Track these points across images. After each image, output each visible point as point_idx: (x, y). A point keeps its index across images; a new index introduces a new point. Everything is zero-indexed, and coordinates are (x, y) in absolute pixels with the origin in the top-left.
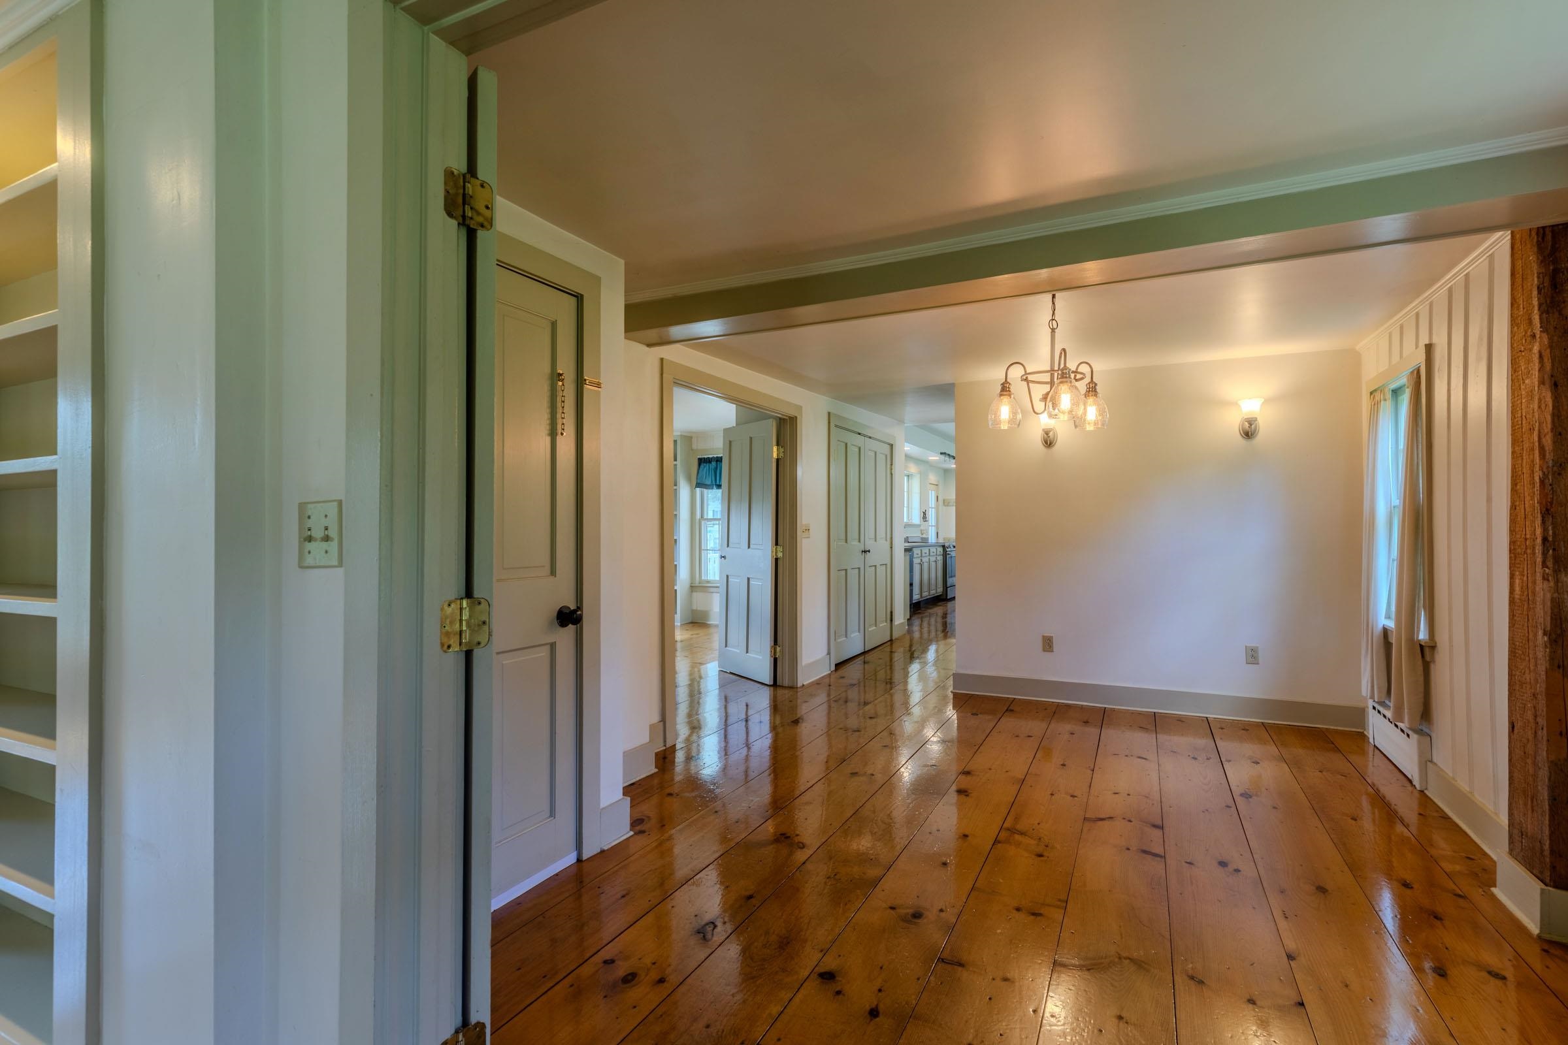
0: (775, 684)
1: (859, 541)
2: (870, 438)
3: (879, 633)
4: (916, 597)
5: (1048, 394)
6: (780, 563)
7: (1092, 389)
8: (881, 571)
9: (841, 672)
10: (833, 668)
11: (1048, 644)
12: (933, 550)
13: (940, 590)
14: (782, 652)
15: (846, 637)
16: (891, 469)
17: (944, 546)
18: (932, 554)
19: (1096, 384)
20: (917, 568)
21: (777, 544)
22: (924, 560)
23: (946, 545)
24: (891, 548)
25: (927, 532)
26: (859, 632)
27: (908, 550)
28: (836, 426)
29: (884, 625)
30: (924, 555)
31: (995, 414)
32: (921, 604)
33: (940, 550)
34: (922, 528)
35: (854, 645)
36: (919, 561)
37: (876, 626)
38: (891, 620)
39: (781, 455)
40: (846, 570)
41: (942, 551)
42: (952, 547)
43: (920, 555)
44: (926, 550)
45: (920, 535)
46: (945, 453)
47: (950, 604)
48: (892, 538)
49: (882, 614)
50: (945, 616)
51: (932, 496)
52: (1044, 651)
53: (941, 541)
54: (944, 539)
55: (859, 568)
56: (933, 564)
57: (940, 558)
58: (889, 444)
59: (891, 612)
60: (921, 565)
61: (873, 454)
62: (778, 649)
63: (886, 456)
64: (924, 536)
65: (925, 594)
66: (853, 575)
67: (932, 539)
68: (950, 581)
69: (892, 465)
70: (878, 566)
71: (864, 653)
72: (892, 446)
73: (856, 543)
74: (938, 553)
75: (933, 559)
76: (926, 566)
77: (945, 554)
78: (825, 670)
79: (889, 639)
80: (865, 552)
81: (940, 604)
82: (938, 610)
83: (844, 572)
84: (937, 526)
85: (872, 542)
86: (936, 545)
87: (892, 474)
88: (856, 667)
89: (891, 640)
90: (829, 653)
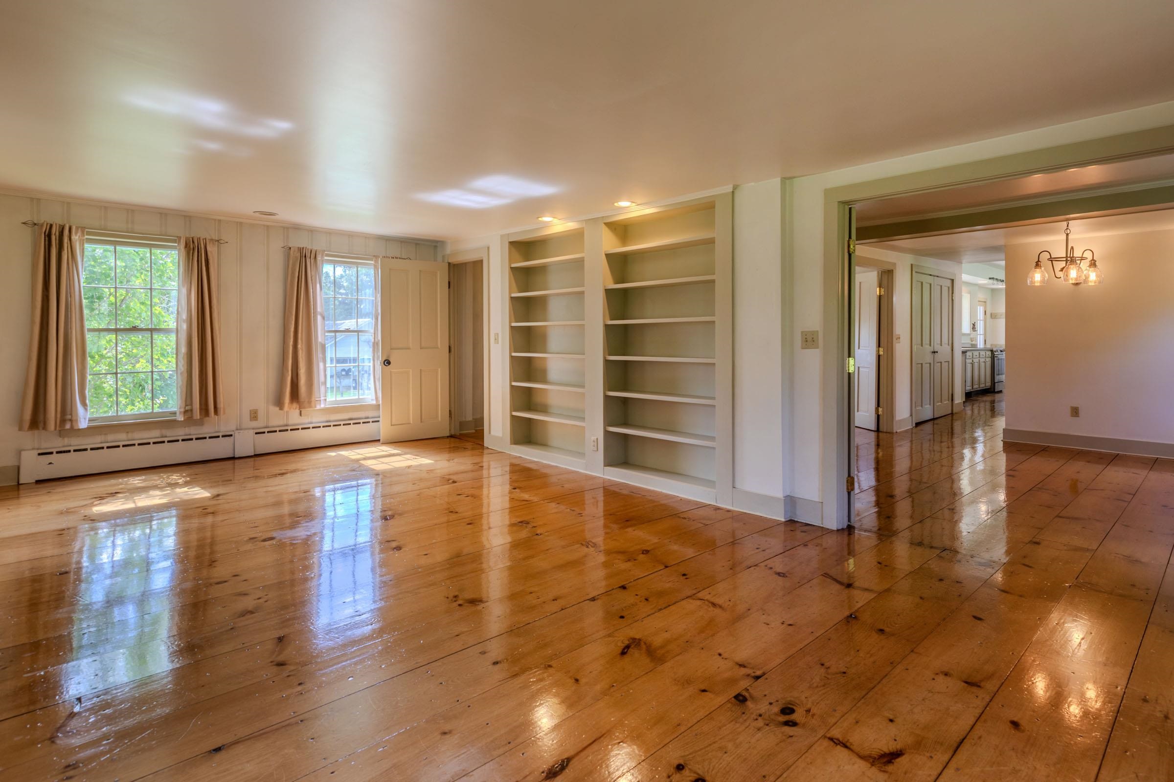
0: (878, 430)
1: (930, 345)
2: (938, 276)
3: (943, 408)
4: (969, 388)
5: (1064, 268)
6: (881, 358)
7: (1093, 264)
8: (945, 365)
9: (919, 428)
10: (914, 425)
11: (1075, 412)
12: (982, 353)
13: (989, 384)
14: (883, 411)
15: (922, 406)
16: (952, 296)
17: (992, 351)
18: (981, 356)
19: (1095, 261)
20: (969, 367)
21: (879, 346)
22: (975, 360)
23: (994, 349)
24: (952, 350)
25: (976, 340)
26: (930, 404)
27: (964, 352)
28: (916, 272)
29: (947, 402)
30: (974, 357)
31: (1032, 279)
32: (972, 394)
33: (989, 353)
34: (972, 336)
35: (927, 413)
36: (971, 361)
37: (941, 402)
38: (952, 400)
39: (882, 293)
40: (922, 364)
41: (990, 354)
42: (999, 351)
43: (971, 357)
44: (976, 353)
45: (970, 342)
46: (993, 278)
47: (997, 396)
48: (952, 344)
49: (945, 395)
50: (993, 402)
51: (980, 310)
52: (1072, 416)
53: (988, 346)
54: (991, 345)
55: (930, 363)
56: (983, 365)
57: (989, 360)
58: (950, 279)
59: (952, 395)
60: (972, 364)
61: (939, 287)
62: (880, 409)
63: (949, 288)
64: (973, 343)
65: (976, 386)
66: (926, 367)
67: (981, 345)
68: (997, 378)
69: (953, 293)
70: (943, 363)
71: (934, 419)
72: (953, 280)
73: (928, 346)
74: (987, 356)
75: (982, 360)
76: (976, 365)
77: (993, 357)
78: (909, 426)
79: (950, 412)
80: (934, 352)
81: (989, 395)
82: (988, 398)
83: (920, 365)
84: (985, 334)
85: (940, 346)
86: (985, 350)
87: (953, 300)
88: (928, 427)
89: (952, 414)
90: (911, 415)
